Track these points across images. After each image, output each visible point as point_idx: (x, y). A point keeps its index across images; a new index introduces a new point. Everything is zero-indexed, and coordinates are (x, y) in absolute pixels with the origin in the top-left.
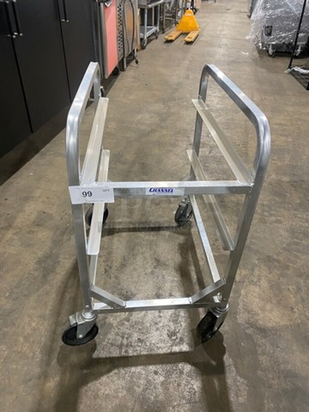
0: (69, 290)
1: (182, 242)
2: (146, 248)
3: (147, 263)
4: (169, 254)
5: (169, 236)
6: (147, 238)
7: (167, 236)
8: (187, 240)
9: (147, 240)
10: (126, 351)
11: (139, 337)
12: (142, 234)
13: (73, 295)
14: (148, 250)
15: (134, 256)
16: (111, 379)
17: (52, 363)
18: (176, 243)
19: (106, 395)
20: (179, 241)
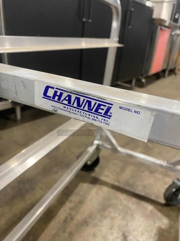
1: (163, 227)
2: (119, 214)
3: (112, 234)
4: (142, 234)
5: (151, 212)
6: (125, 202)
7: (148, 211)
8: (171, 227)
9: (125, 206)
12: (122, 197)
14: (120, 218)
15: (103, 217)
18: (156, 225)
20: (160, 224)
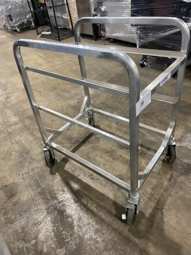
0: (89, 205)
2: (95, 152)
4: (108, 145)
10: (155, 199)
11: (150, 188)
13: (95, 205)
14: (96, 152)
16: (168, 215)
17: (137, 242)
19: (176, 223)
